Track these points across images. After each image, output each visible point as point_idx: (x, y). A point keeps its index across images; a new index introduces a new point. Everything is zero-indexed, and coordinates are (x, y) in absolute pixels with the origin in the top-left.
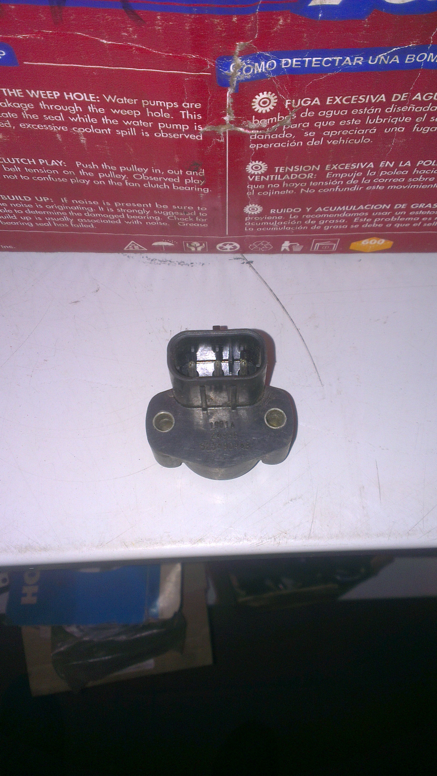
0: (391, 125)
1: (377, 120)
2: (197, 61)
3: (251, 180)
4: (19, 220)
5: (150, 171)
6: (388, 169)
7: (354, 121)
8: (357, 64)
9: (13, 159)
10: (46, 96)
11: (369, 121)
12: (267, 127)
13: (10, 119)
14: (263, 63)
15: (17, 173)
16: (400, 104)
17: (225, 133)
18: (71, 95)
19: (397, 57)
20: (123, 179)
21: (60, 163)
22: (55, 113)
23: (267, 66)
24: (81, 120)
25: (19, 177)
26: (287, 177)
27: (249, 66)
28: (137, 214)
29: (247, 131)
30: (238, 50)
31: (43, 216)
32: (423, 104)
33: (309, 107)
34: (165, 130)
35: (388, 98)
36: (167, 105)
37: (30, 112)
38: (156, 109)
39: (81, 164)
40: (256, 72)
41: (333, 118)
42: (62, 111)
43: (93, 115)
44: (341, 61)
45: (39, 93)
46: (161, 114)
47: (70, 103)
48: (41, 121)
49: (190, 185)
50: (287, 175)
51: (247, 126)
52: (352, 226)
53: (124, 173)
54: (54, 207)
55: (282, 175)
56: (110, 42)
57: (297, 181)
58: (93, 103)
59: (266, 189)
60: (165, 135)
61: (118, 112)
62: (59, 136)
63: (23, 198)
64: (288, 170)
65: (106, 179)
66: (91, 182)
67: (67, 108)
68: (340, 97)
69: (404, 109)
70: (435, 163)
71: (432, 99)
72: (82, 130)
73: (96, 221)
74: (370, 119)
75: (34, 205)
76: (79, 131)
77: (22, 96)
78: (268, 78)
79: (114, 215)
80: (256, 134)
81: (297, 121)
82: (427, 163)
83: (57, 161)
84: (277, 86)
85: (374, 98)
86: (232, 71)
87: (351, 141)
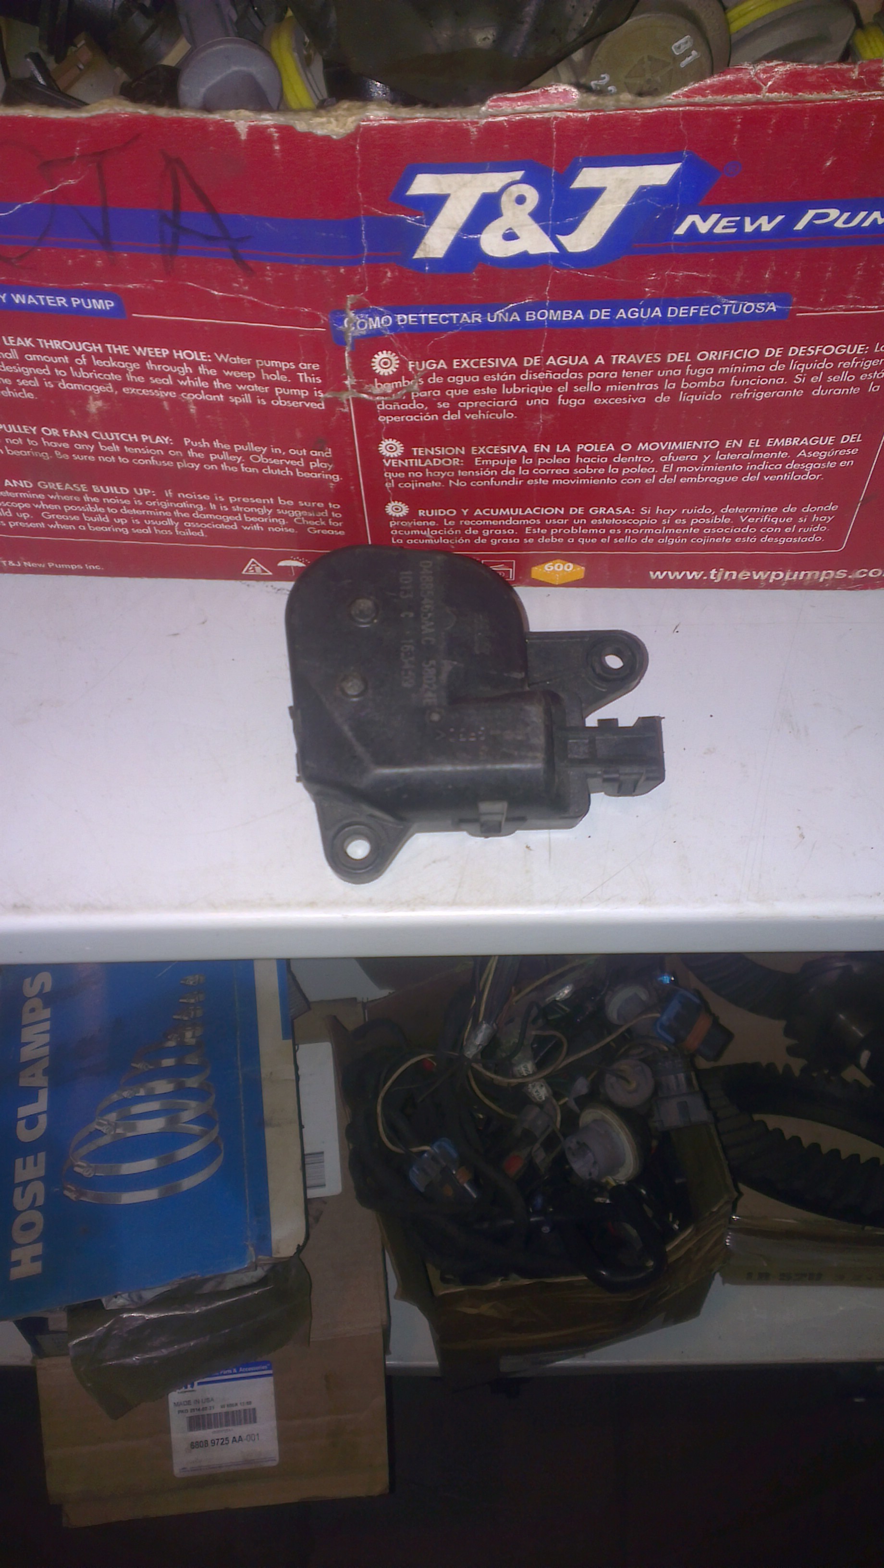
0: (532, 397)
1: (514, 390)
2: (309, 315)
3: (387, 465)
4: (112, 524)
5: (269, 451)
6: (544, 455)
7: (490, 391)
8: (476, 321)
9: (111, 434)
10: (154, 354)
11: (505, 390)
12: (392, 393)
13: (113, 382)
14: (377, 318)
15: (116, 454)
16: (535, 370)
17: (348, 400)
18: (180, 354)
19: (515, 314)
20: (238, 462)
22: (163, 375)
23: (383, 322)
24: (191, 383)
25: (117, 460)
26: (428, 462)
27: (363, 320)
28: (256, 515)
29: (371, 398)
30: (349, 303)
31: (141, 518)
32: (561, 370)
33: (435, 370)
34: (284, 397)
35: (520, 361)
36: (283, 365)
37: (136, 373)
38: (271, 371)
39: (189, 441)
40: (371, 328)
41: (465, 386)
42: (170, 372)
43: (205, 378)
44: (459, 318)
45: (147, 350)
46: (278, 377)
47: (179, 363)
48: (147, 385)
49: (317, 470)
50: (428, 460)
51: (370, 391)
52: (526, 541)
53: (239, 454)
54: (156, 504)
55: (423, 459)
56: (221, 294)
57: (442, 469)
58: (204, 363)
59: (407, 480)
60: (283, 403)
61: (231, 374)
62: (165, 404)
63: (119, 490)
64: (429, 453)
65: (218, 463)
66: (201, 467)
67: (177, 369)
68: (468, 360)
69: (541, 376)
70: (598, 448)
71: (568, 363)
72: (192, 396)
73: (207, 526)
74: (506, 387)
75: (133, 502)
76: (188, 398)
77: (128, 354)
78: (385, 335)
79: (229, 516)
80: (383, 402)
81: (426, 387)
82: (589, 448)
83: (163, 437)
84: (397, 345)
85: (504, 361)
86: (346, 325)
87: (493, 416)
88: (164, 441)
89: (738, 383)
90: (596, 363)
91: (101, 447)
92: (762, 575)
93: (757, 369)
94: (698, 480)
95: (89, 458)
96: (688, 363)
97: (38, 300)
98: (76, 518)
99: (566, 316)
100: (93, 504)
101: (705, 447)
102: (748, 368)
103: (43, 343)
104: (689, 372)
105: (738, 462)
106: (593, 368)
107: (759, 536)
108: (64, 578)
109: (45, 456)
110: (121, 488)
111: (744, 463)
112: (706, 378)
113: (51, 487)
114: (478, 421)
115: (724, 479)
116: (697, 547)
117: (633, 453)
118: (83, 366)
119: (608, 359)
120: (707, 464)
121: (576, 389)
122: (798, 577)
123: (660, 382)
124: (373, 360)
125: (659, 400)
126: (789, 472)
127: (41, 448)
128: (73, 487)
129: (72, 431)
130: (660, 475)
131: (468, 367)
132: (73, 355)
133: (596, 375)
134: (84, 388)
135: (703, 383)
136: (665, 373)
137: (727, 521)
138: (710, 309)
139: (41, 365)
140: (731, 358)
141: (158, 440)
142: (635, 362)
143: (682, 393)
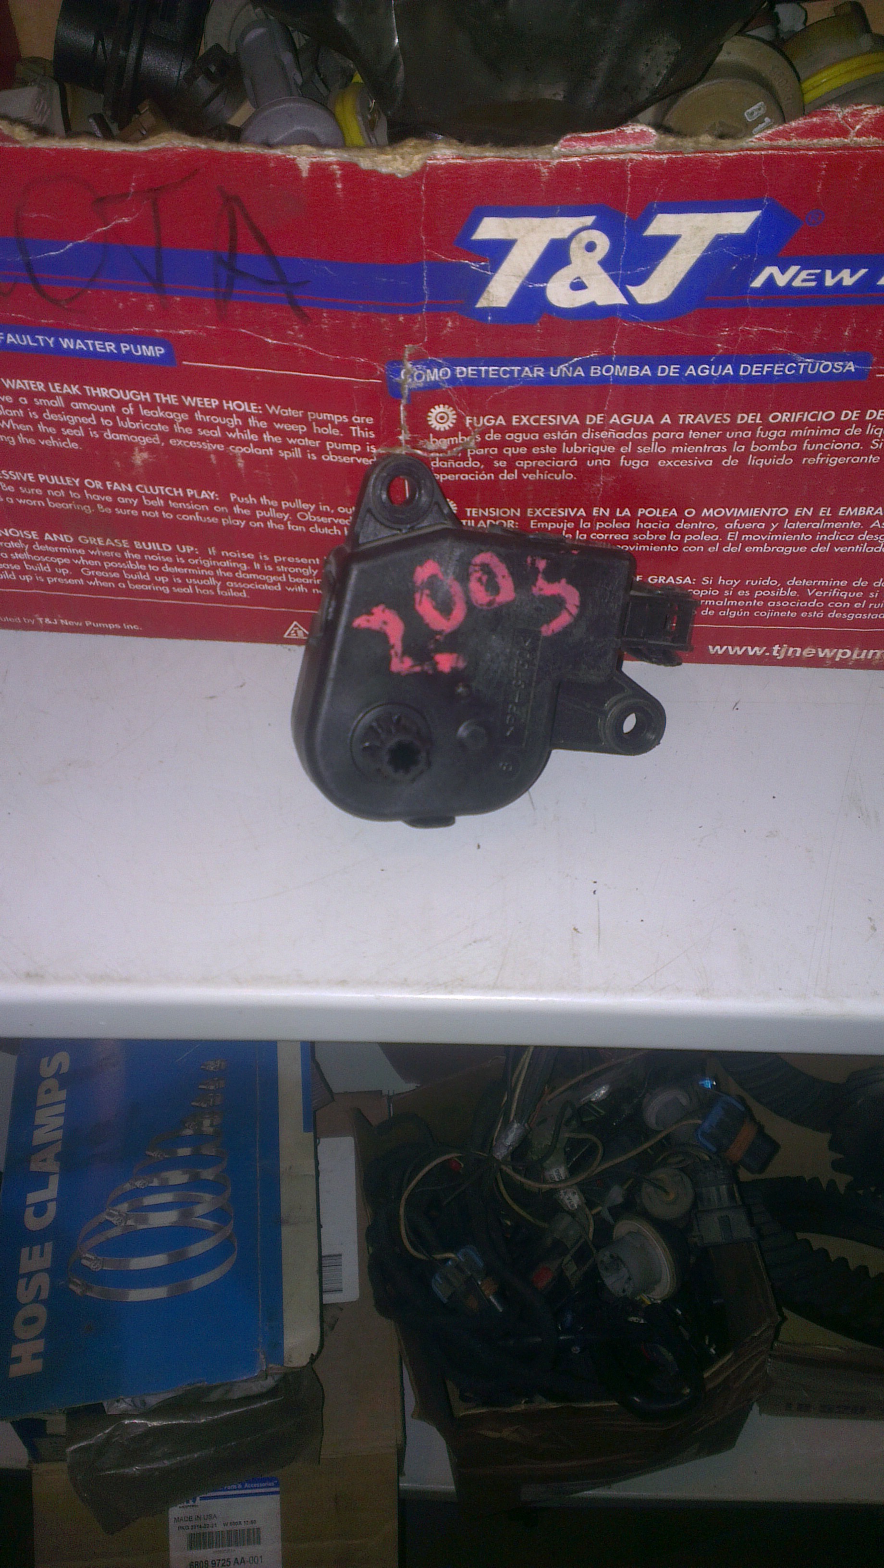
0: (593, 457)
1: (575, 449)
2: (365, 365)
4: (152, 582)
5: (317, 508)
6: (604, 519)
7: (548, 449)
8: (538, 376)
9: (156, 487)
10: (203, 404)
11: (565, 449)
12: (447, 449)
13: (160, 433)
14: (436, 370)
15: (160, 509)
16: (598, 428)
18: (230, 404)
19: (580, 368)
20: (285, 519)
21: (212, 494)
22: (211, 426)
23: (441, 375)
24: (240, 436)
25: (161, 515)
27: (421, 372)
28: (301, 575)
29: (425, 454)
30: (407, 353)
31: (183, 576)
32: (624, 429)
33: (494, 427)
34: (335, 452)
35: (582, 419)
36: (336, 419)
37: (184, 424)
38: (323, 424)
39: (236, 496)
40: (428, 380)
41: (524, 444)
42: (219, 424)
43: (255, 430)
44: (520, 372)
45: (196, 400)
46: (330, 431)
47: (229, 414)
48: (195, 437)
50: (482, 522)
51: (424, 447)
53: (286, 511)
54: (199, 562)
55: (477, 521)
56: (275, 342)
58: (254, 415)
60: (334, 458)
61: (281, 427)
62: (213, 457)
63: (161, 547)
64: (482, 514)
65: (265, 520)
66: (247, 523)
67: (225, 421)
68: (528, 416)
69: (603, 435)
70: (660, 513)
71: (632, 422)
72: (240, 449)
73: (250, 586)
74: (566, 446)
75: (174, 559)
76: (236, 451)
77: (177, 404)
78: (442, 387)
79: (273, 575)
80: (437, 459)
81: (483, 444)
82: (650, 513)
83: (209, 492)
84: (455, 399)
85: (566, 419)
86: (403, 377)
87: (551, 477)
88: (209, 496)
89: (811, 447)
90: (662, 422)
91: (145, 501)
92: (828, 653)
93: (831, 432)
94: (765, 549)
95: (132, 512)
96: (759, 425)
97: (86, 345)
98: (116, 575)
99: (633, 371)
100: (134, 561)
101: (773, 515)
102: (822, 431)
103: (90, 390)
104: (760, 434)
105: (806, 531)
106: (658, 427)
107: (827, 610)
108: (100, 637)
109: (87, 509)
110: (163, 545)
111: (813, 532)
112: (777, 441)
113: (92, 543)
114: (535, 481)
115: (792, 550)
116: (761, 621)
117: (696, 519)
118: (129, 416)
119: (675, 419)
120: (774, 532)
121: (641, 450)
122: (867, 655)
123: (729, 444)
124: (430, 414)
125: (726, 463)
126: (860, 543)
127: (84, 501)
128: (114, 542)
129: (116, 484)
130: (724, 543)
131: (527, 423)
132: (120, 404)
133: (661, 435)
134: (130, 438)
135: (774, 446)
136: (735, 434)
137: (793, 594)
138: (784, 367)
139: (86, 413)
140: (804, 420)
141: (204, 494)
142: (703, 422)
143: (751, 456)
